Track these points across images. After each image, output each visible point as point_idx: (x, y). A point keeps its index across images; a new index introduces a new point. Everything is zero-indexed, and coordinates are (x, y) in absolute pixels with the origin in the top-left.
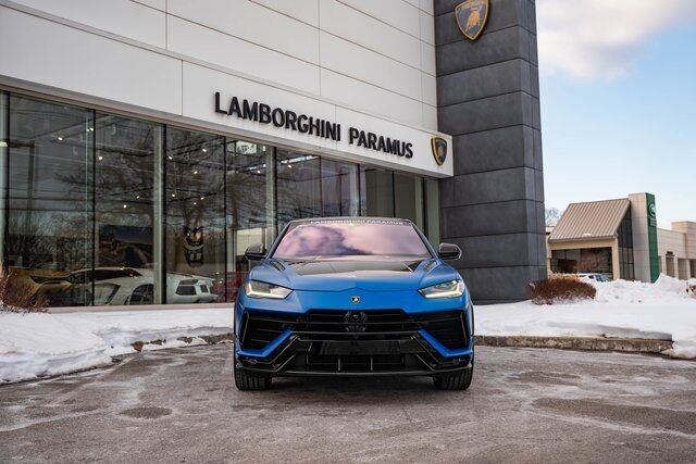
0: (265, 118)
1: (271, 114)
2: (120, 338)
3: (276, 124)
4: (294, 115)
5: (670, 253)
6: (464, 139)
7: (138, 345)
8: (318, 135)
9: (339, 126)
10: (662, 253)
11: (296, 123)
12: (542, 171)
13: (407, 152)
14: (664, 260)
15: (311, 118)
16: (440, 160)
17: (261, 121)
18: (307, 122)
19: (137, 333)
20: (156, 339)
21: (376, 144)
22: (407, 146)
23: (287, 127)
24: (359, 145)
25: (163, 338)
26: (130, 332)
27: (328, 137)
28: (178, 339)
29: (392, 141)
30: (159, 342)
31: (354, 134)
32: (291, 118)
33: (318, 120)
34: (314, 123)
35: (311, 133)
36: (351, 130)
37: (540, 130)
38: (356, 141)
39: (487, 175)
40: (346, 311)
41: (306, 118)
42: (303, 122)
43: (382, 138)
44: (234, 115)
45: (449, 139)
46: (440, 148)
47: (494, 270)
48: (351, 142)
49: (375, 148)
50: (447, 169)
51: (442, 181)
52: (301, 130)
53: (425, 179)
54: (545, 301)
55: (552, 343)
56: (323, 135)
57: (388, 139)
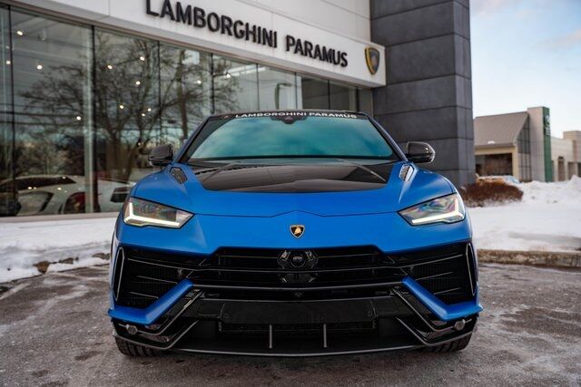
0: (200, 22)
1: (206, 18)
2: (21, 258)
3: (211, 29)
4: (230, 20)
5: (561, 158)
6: (396, 50)
7: (42, 266)
8: (254, 41)
9: (275, 33)
10: (554, 158)
11: (232, 29)
12: (470, 79)
13: (342, 61)
14: (556, 164)
15: (247, 25)
16: (373, 70)
17: (196, 25)
18: (243, 28)
20: (65, 258)
21: (313, 52)
22: (342, 55)
23: (223, 32)
24: (296, 52)
25: (74, 256)
26: (32, 251)
27: (264, 44)
28: (94, 256)
29: (327, 50)
30: (70, 261)
31: (291, 41)
32: (227, 22)
33: (254, 27)
34: (251, 29)
35: (247, 39)
36: (288, 38)
37: (469, 40)
38: (292, 49)
39: (419, 83)
40: (282, 251)
41: (241, 24)
42: (239, 28)
43: (318, 46)
44: (167, 18)
45: (381, 49)
46: (374, 58)
48: (288, 50)
49: (311, 56)
50: (380, 79)
51: (375, 90)
52: (237, 36)
53: (359, 88)
54: (476, 204)
55: (521, 258)
56: (259, 42)
57: (324, 48)
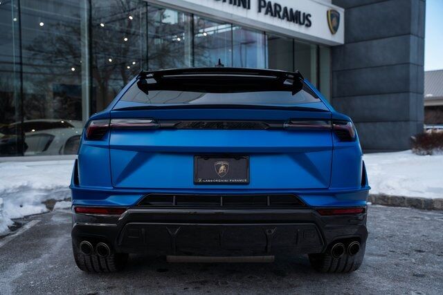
2: (31, 196)
6: (355, 12)
7: (50, 203)
8: (231, 3)
12: (424, 38)
13: (306, 22)
16: (334, 30)
19: (47, 190)
21: (281, 13)
22: (307, 17)
24: (266, 13)
26: (41, 190)
27: (239, 5)
29: (294, 11)
31: (263, 3)
38: (264, 10)
39: (375, 42)
43: (286, 8)
45: (341, 11)
46: (334, 19)
47: (378, 125)
48: (260, 11)
49: (280, 17)
50: (339, 38)
51: (334, 49)
53: (320, 47)
54: (425, 153)
56: (235, 4)
57: (291, 10)
